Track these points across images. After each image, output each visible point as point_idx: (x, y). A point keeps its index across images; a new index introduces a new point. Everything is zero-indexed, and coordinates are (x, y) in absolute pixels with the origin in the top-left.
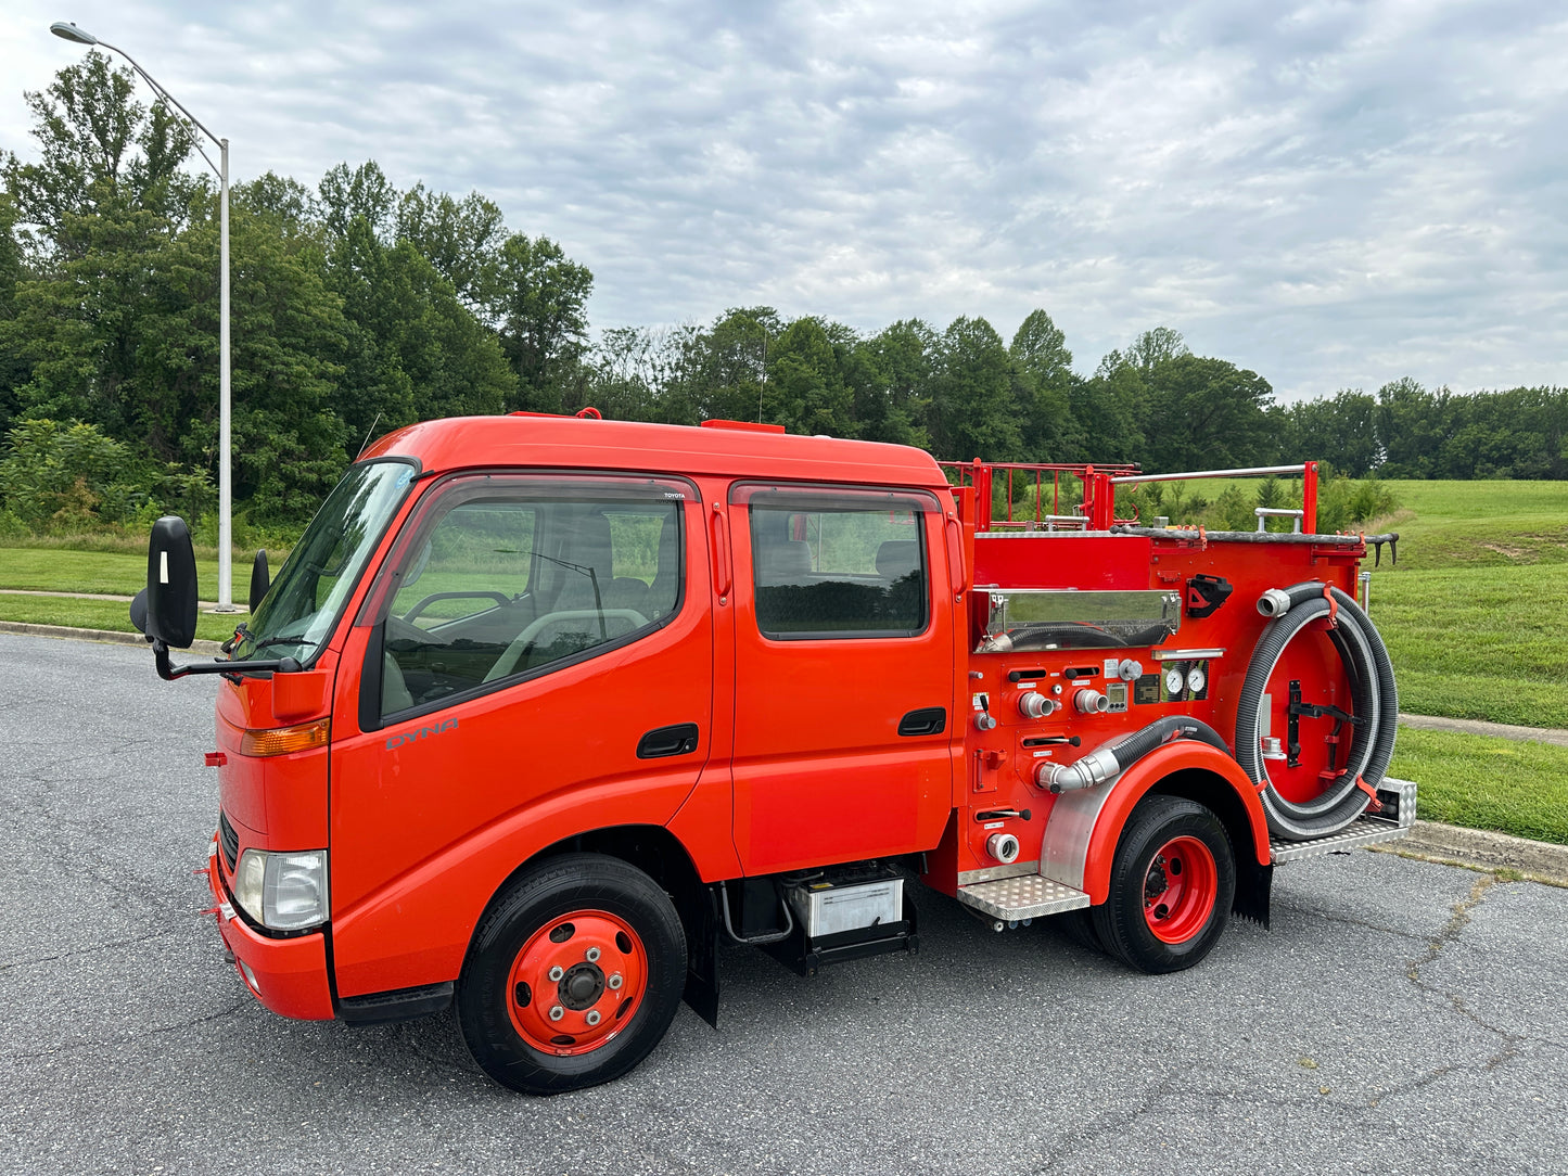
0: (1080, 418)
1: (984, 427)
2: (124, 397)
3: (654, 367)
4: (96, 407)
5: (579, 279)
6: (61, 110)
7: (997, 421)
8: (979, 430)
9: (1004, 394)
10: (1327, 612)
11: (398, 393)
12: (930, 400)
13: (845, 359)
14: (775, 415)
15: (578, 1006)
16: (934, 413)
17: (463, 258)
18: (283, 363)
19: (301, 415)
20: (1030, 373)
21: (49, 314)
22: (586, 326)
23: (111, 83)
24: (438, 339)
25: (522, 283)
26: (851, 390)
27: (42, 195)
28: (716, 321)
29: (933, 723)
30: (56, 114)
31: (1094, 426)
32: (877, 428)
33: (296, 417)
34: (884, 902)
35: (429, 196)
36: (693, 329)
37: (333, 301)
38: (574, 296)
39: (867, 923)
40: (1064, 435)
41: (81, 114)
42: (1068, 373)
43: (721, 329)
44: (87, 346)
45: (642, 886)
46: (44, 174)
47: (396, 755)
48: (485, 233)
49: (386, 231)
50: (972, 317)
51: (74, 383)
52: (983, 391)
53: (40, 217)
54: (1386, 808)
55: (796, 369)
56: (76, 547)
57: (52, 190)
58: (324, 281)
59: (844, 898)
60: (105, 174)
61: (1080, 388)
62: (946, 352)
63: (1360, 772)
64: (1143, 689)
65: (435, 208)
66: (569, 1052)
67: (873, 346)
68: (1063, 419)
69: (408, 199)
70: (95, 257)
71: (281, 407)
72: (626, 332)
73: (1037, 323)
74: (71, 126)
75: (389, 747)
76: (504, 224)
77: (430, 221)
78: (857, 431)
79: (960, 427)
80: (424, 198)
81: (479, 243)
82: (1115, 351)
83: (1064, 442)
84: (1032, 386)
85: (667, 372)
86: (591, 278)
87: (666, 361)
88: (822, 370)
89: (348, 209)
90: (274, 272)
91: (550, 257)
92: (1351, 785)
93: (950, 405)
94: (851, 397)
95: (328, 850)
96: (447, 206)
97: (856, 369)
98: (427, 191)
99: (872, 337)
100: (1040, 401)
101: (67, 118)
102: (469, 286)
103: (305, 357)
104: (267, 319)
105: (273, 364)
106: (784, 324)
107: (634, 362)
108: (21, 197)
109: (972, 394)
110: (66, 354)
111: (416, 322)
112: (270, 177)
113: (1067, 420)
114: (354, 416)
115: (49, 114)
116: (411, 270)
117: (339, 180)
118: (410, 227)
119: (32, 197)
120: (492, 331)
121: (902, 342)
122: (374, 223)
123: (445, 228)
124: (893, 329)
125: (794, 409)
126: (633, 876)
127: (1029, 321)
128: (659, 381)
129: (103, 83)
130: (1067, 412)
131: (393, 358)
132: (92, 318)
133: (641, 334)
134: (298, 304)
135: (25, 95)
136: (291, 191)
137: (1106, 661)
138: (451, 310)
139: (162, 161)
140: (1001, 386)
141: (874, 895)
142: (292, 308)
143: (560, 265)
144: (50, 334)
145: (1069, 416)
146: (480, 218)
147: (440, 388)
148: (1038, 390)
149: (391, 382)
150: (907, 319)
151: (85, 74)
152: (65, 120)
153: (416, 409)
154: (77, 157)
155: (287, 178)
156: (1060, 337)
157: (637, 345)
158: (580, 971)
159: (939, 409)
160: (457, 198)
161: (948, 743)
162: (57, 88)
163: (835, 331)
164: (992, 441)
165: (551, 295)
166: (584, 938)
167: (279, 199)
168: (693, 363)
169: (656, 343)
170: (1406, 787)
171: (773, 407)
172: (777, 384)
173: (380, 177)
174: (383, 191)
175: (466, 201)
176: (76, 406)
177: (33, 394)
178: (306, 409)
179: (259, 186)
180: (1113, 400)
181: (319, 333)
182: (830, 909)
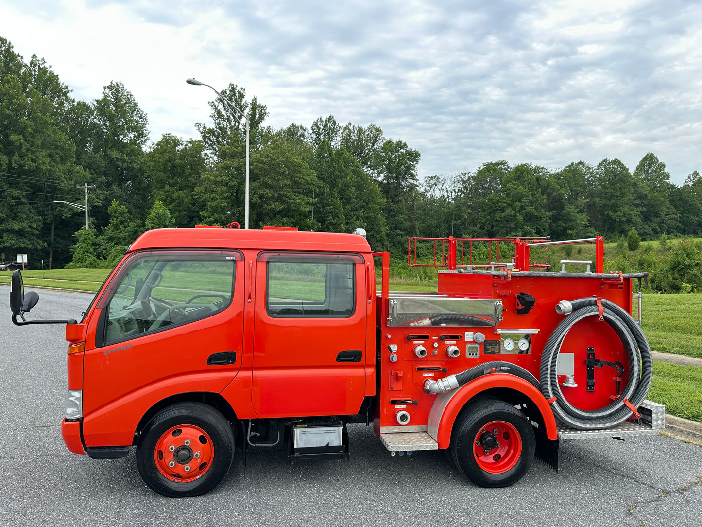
0: (676, 207)
1: (619, 213)
2: (237, 214)
3: (447, 191)
4: (227, 219)
5: (414, 156)
6: (220, 107)
7: (626, 209)
8: (617, 214)
9: (630, 195)
10: (597, 313)
11: (337, 209)
12: (588, 200)
13: (541, 183)
14: (505, 210)
15: (182, 463)
16: (590, 207)
17: (367, 152)
18: (293, 199)
19: (300, 219)
20: (646, 185)
21: (212, 184)
22: (416, 176)
23: (237, 94)
24: (354, 186)
25: (390, 161)
26: (545, 197)
27: (214, 139)
28: (478, 169)
29: (355, 357)
30: (219, 108)
31: (684, 210)
32: (560, 215)
33: (298, 220)
34: (333, 436)
35: (353, 127)
36: (466, 174)
37: (313, 173)
38: (412, 163)
39: (324, 445)
40: (666, 215)
41: (227, 107)
42: (668, 184)
43: (480, 172)
44: (224, 196)
45: (212, 417)
46: (214, 131)
47: (108, 357)
48: (375, 141)
49: (336, 143)
50: (611, 159)
51: (220, 209)
52: (618, 195)
53: (213, 148)
54: (644, 417)
55: (516, 188)
56: (213, 272)
57: (217, 138)
58: (310, 165)
59: (312, 432)
60: (235, 129)
61: (675, 191)
62: (598, 176)
63: (628, 397)
64: (489, 347)
65: (356, 132)
66: (180, 481)
67: (557, 176)
68: (665, 206)
69: (345, 129)
70: (227, 162)
71: (293, 217)
72: (435, 177)
73: (649, 160)
74: (223, 113)
75: (105, 354)
76: (383, 136)
77: (353, 137)
78: (548, 217)
79: (606, 213)
80: (351, 128)
81: (373, 145)
82: (695, 172)
83: (666, 219)
84: (646, 191)
85: (453, 194)
86: (419, 155)
87: (453, 189)
88: (530, 188)
89: (322, 136)
90: (292, 163)
91: (402, 148)
92: (621, 404)
93: (600, 202)
94: (545, 200)
95: (82, 390)
96: (360, 130)
97: (548, 187)
98: (352, 125)
99: (557, 171)
100: (651, 199)
101: (222, 109)
102: (369, 163)
103: (302, 196)
104: (288, 182)
105: (290, 200)
106: (511, 168)
107: (438, 190)
108: (207, 141)
109: (612, 196)
110: (217, 199)
111: (345, 180)
112: (293, 125)
113: (668, 208)
114: (321, 219)
115: (216, 109)
116: (344, 159)
117: (319, 124)
118: (345, 141)
119: (211, 141)
120: (378, 181)
121: (573, 173)
122: (332, 141)
123: (360, 140)
124: (569, 166)
125: (515, 207)
126: (208, 413)
127: (645, 159)
128: (450, 198)
129: (234, 95)
130: (668, 204)
131: (336, 195)
132: (227, 185)
133: (442, 178)
134: (300, 175)
135: (208, 103)
136: (301, 130)
137: (466, 333)
138: (360, 174)
139: (254, 122)
140: (628, 192)
141: (328, 432)
142: (298, 177)
143: (406, 151)
144: (212, 192)
145: (669, 206)
146: (374, 134)
147: (354, 206)
148: (650, 193)
149: (335, 205)
150: (576, 161)
151: (228, 92)
152: (222, 110)
153: (344, 215)
154: (225, 124)
155: (299, 125)
156: (663, 166)
157: (440, 182)
158: (183, 449)
159: (594, 205)
160: (365, 127)
161: (364, 366)
162: (218, 99)
163: (537, 170)
164: (624, 219)
165: (402, 164)
166: (185, 436)
167: (297, 134)
168: (466, 188)
169: (449, 181)
170: (657, 408)
171: (505, 207)
172: (507, 196)
173: (334, 121)
174: (335, 127)
175: (368, 128)
176: (220, 219)
177: (206, 214)
178: (302, 217)
179: (289, 129)
180: (695, 196)
181: (307, 186)
182: (304, 436)
